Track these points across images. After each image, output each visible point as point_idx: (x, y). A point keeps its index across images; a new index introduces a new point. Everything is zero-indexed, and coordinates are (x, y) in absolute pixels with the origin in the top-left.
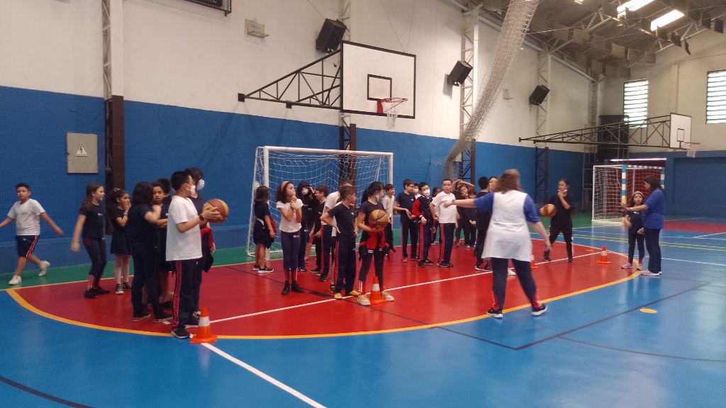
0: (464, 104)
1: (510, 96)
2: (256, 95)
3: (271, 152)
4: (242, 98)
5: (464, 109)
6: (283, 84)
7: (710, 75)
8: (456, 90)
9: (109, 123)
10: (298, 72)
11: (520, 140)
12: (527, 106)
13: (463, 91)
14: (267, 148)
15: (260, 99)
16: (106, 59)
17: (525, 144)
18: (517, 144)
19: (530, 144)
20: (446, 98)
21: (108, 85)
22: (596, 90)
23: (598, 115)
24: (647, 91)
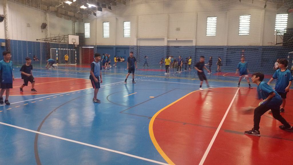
1: (30, 26)
5: (6, 30)
7: (104, 23)
11: (37, 40)
13: (5, 24)
22: (75, 25)
23: (76, 32)
24: (90, 26)
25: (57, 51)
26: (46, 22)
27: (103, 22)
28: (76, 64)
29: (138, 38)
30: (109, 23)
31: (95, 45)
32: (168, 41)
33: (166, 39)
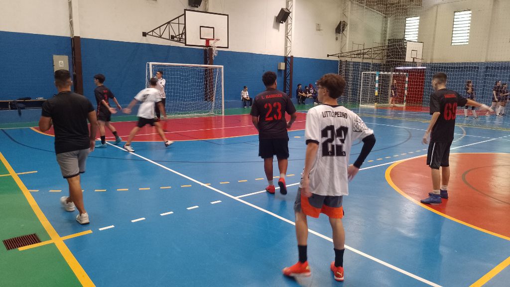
0: (287, 34)
1: (321, 29)
2: (151, 33)
3: (153, 65)
4: (144, 34)
5: (288, 38)
6: (163, 28)
7: (456, 14)
8: (282, 26)
9: (73, 49)
10: (169, 23)
11: (328, 56)
13: (287, 26)
14: (151, 63)
15: (152, 36)
16: (71, 17)
17: (331, 58)
18: (326, 58)
19: (335, 58)
20: (275, 31)
21: (72, 31)
23: (387, 38)
24: (418, 24)
25: (377, 78)
26: (345, 20)
27: (455, 12)
28: (404, 105)
30: (470, 12)
31: (429, 62)
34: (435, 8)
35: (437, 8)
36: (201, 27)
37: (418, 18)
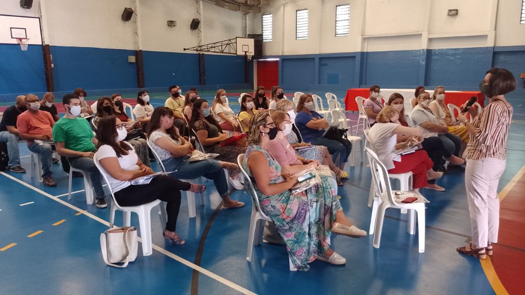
0: (136, 30)
5: (136, 34)
7: (298, 12)
8: (129, 24)
11: (184, 49)
12: (189, 30)
13: (134, 24)
18: (182, 52)
22: (246, 20)
23: (248, 34)
24: (271, 21)
26: (199, 18)
29: (364, 37)
30: (307, 11)
31: (280, 54)
32: (430, 40)
33: (427, 34)
34: (282, 8)
35: (284, 7)
36: (11, 28)
37: (271, 15)
